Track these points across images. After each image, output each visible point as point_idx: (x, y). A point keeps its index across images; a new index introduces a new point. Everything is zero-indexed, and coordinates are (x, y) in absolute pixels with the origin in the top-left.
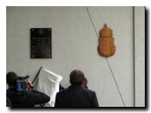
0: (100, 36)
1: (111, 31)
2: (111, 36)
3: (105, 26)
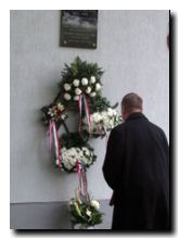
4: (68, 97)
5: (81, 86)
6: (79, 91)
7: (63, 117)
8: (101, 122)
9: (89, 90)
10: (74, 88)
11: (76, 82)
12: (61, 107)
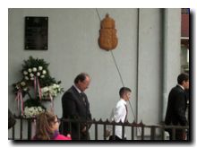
0: (102, 27)
1: (113, 22)
2: (113, 27)
3: (107, 16)
4: (27, 78)
5: (33, 72)
6: (32, 75)
7: (25, 89)
8: (48, 92)
9: (39, 74)
10: (29, 73)
11: (30, 70)
12: (23, 84)
